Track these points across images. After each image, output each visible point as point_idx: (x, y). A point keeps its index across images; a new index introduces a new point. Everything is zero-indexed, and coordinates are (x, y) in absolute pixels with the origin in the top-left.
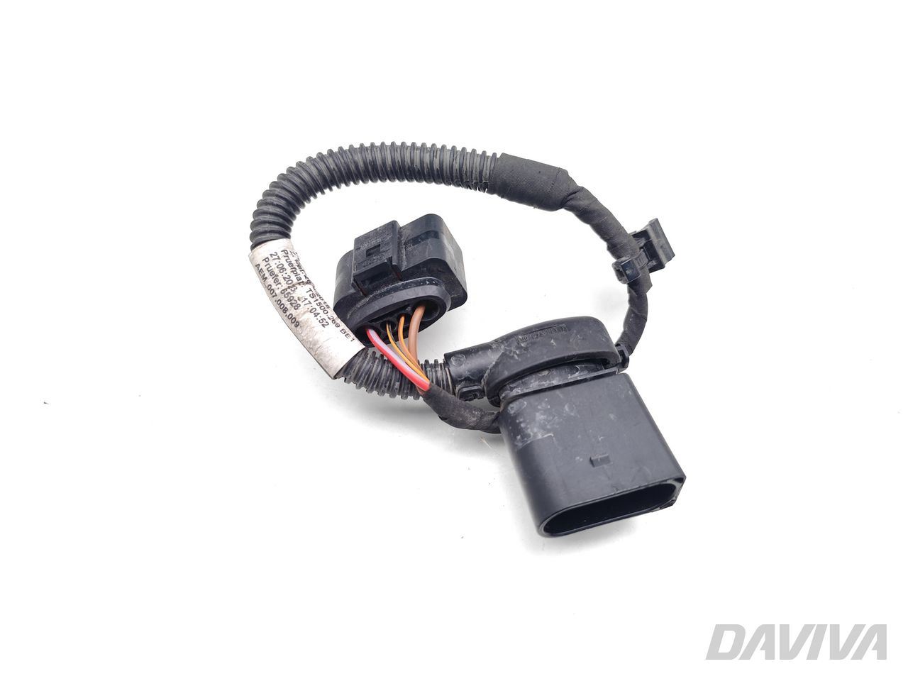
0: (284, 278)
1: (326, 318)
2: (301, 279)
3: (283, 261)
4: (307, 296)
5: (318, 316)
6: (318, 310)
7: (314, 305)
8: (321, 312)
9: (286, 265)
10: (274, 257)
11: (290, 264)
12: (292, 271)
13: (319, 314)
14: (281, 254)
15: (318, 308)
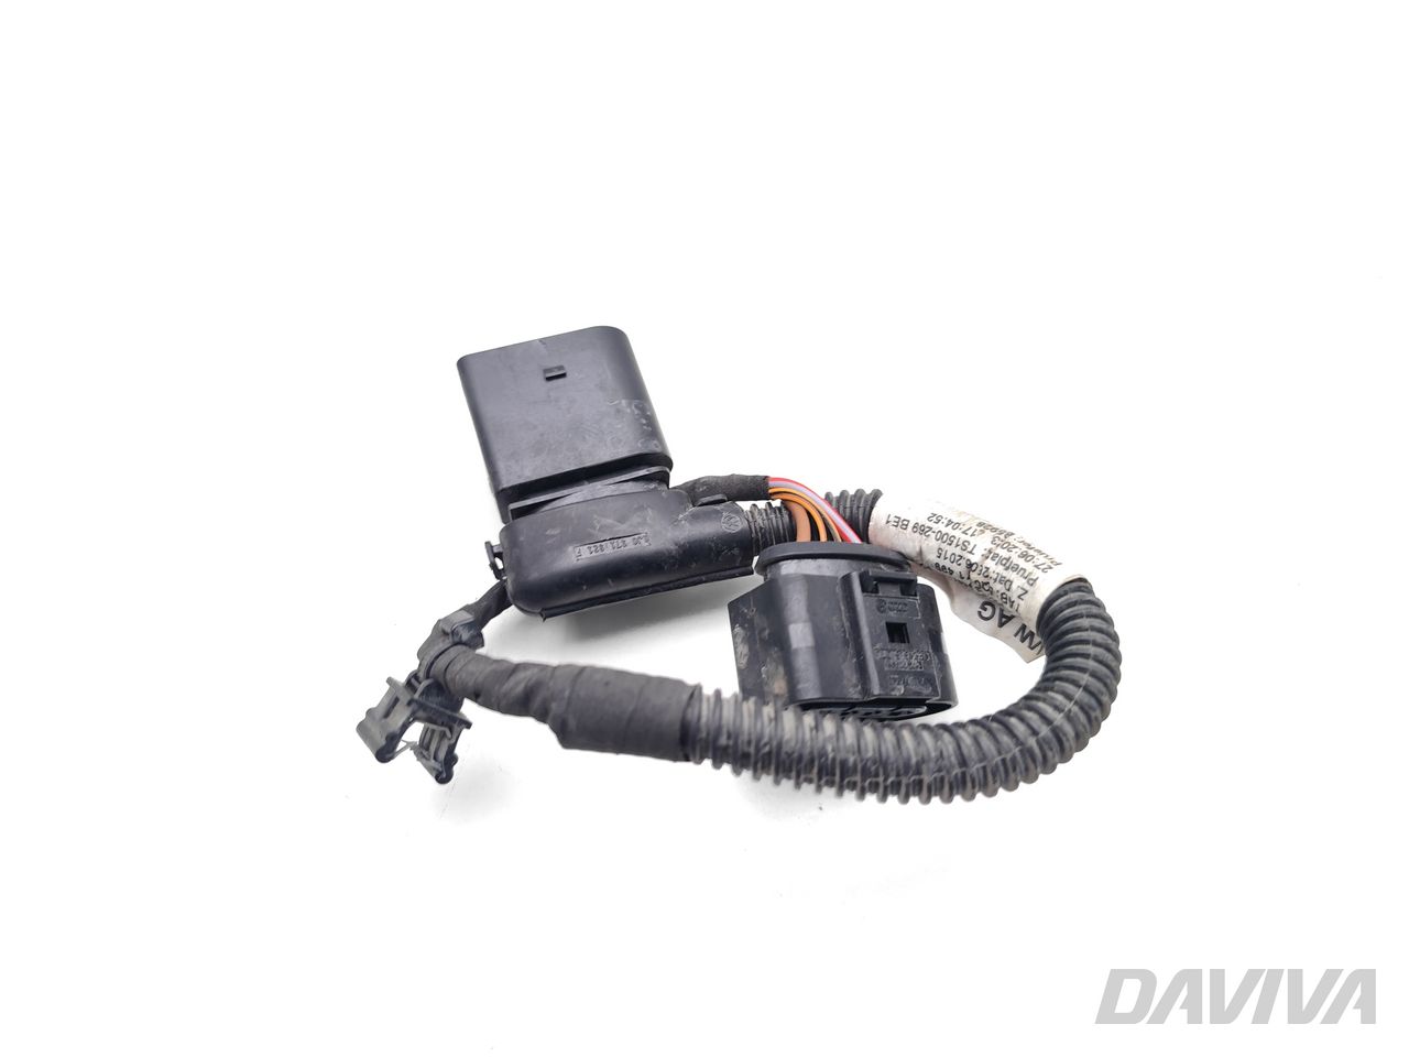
0: (1015, 547)
1: (935, 527)
2: (993, 559)
3: (1029, 567)
4: (972, 540)
5: (946, 522)
6: (949, 530)
7: (957, 533)
8: (944, 530)
9: (1022, 563)
10: (1045, 566)
11: (1016, 568)
12: (1008, 560)
13: (947, 525)
14: (1037, 573)
15: (952, 533)
